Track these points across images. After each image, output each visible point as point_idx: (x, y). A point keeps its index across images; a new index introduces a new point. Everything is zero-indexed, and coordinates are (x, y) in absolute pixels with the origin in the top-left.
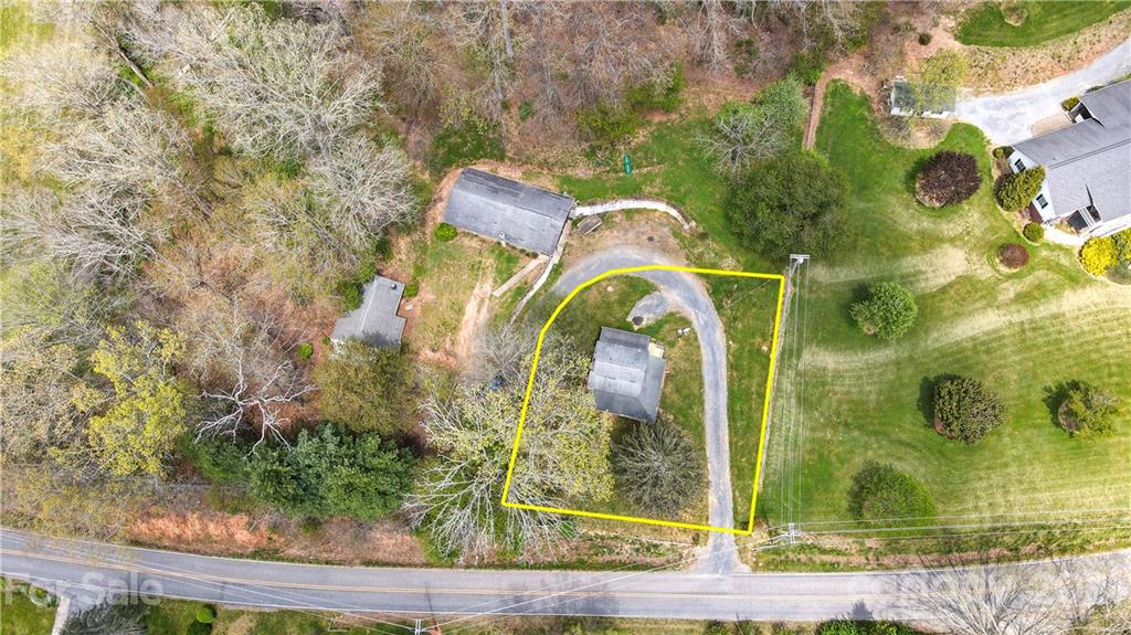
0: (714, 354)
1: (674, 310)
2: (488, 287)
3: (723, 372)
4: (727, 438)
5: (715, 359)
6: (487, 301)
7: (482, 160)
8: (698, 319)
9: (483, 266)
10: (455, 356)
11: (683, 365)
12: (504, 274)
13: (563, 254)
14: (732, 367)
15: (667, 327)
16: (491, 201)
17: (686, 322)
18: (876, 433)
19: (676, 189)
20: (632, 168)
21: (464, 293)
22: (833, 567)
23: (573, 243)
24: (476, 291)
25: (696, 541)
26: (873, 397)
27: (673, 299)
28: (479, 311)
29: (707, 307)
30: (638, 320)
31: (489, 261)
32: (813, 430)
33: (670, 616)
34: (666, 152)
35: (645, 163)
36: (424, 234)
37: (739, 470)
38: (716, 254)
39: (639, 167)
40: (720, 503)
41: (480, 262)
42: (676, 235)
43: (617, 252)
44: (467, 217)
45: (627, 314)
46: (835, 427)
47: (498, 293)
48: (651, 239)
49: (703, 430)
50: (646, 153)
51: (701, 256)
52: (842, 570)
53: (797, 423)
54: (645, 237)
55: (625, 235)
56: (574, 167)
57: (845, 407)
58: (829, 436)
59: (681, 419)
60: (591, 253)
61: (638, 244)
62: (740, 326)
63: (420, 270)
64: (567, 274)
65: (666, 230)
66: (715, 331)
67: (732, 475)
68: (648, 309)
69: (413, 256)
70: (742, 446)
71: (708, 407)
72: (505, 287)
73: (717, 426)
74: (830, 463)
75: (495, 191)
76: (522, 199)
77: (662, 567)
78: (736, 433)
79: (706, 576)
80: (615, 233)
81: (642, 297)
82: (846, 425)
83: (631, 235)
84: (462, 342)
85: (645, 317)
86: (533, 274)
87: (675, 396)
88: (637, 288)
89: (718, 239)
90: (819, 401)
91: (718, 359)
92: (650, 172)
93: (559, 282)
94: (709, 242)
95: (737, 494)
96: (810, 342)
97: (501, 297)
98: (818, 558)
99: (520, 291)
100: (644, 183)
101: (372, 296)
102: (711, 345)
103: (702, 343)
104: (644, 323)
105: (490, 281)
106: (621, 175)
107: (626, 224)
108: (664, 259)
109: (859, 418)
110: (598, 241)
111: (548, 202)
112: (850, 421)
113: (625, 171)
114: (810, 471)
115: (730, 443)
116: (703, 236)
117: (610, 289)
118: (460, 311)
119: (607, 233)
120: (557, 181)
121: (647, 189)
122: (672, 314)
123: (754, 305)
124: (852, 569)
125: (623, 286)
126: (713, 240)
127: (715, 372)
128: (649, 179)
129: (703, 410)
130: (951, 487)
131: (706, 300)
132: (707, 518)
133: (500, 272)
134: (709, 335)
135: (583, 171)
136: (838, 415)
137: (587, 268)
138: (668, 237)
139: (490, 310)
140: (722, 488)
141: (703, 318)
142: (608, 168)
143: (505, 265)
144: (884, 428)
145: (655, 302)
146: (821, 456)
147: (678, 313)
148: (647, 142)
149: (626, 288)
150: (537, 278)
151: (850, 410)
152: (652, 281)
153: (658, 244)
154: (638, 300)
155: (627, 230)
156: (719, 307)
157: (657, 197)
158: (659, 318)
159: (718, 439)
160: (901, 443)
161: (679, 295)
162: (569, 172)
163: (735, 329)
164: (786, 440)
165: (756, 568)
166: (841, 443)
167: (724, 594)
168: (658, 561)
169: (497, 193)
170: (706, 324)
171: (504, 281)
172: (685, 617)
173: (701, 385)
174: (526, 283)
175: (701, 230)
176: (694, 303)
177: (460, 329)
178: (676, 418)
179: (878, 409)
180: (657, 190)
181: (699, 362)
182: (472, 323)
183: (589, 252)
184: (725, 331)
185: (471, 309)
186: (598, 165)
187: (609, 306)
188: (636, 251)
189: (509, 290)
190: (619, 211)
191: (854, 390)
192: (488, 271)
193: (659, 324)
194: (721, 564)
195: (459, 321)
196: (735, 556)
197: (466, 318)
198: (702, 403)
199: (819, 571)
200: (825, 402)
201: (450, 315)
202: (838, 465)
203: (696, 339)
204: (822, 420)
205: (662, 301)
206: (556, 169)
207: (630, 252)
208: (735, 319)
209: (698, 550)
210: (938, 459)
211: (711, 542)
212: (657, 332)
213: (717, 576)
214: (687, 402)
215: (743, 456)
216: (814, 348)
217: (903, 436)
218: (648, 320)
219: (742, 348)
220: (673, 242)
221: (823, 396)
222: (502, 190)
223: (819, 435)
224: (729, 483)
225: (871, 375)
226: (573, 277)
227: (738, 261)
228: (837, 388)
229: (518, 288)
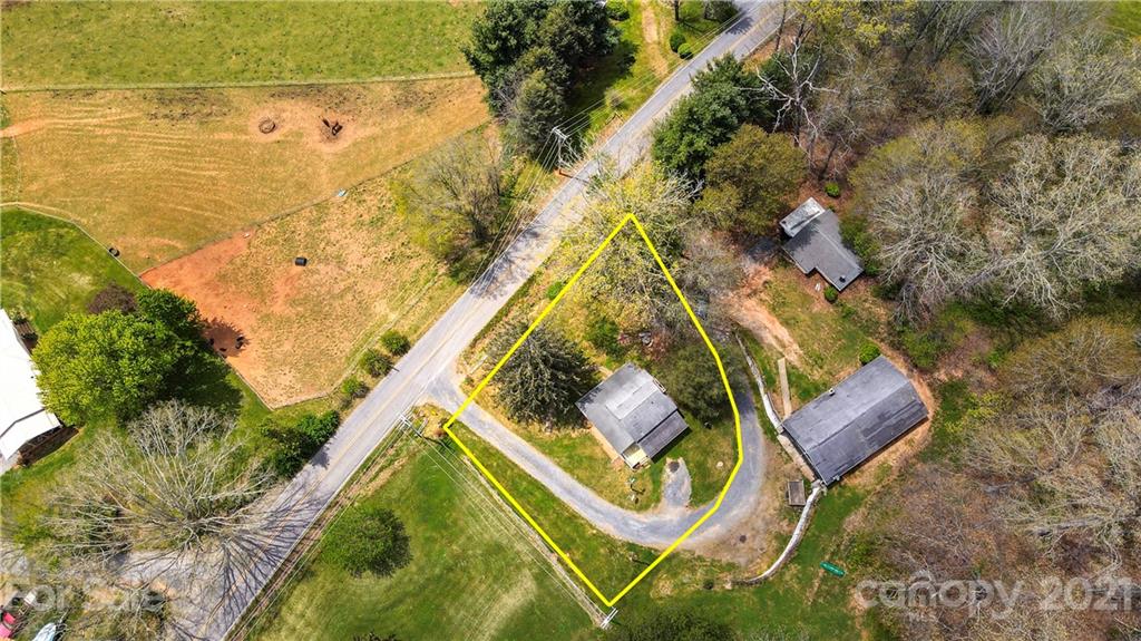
0: (597, 511)
1: (660, 505)
2: (793, 358)
3: (576, 507)
4: (522, 467)
5: (592, 507)
6: (781, 350)
7: (930, 439)
8: (638, 522)
9: (816, 367)
10: (749, 296)
11: (609, 478)
12: (795, 378)
13: (782, 449)
14: (573, 517)
15: (650, 487)
16: (873, 404)
17: (640, 506)
18: (423, 588)
19: (776, 595)
20: (827, 571)
21: (801, 336)
22: (365, 467)
23: (789, 466)
24: (796, 347)
25: (470, 381)
26: (452, 612)
27: (670, 513)
28: (776, 337)
29: (642, 538)
30: (675, 467)
31: (817, 375)
32: (470, 538)
33: (437, 324)
34: (822, 618)
35: (824, 587)
36: (882, 340)
37: (490, 453)
38: (683, 584)
39: (824, 580)
40: (480, 421)
41: (821, 368)
42: (731, 567)
43: (752, 499)
44: (871, 377)
45: (687, 463)
46: (457, 558)
47: (781, 362)
48: (743, 539)
49: (544, 452)
50: (833, 596)
51: (693, 571)
52: (357, 472)
53: (485, 529)
54: (748, 535)
55: (764, 519)
56: (865, 519)
57: (464, 580)
58: (455, 547)
59: (566, 442)
60: (767, 474)
61: (746, 523)
62: (602, 551)
63: (848, 315)
64: (761, 438)
65: (742, 561)
66: (615, 527)
67: (492, 447)
68: (678, 484)
69: (864, 315)
70: (506, 472)
71: (559, 471)
72: (783, 371)
73: (538, 466)
74: (435, 528)
75: (882, 417)
76: (857, 436)
77: (473, 345)
78: (520, 476)
79: (441, 370)
80: (772, 511)
81: (693, 487)
82: (450, 569)
83: (760, 524)
84: (758, 308)
85: (673, 476)
86: (779, 402)
87: (588, 452)
88: (705, 489)
89: (696, 596)
90: (487, 563)
91: (590, 511)
92: (812, 586)
93: (758, 426)
94: (700, 587)
95: (475, 438)
96: (540, 598)
97: (776, 363)
98: (382, 462)
99: (771, 382)
100: (804, 572)
101: (844, 256)
102: (606, 515)
103: (615, 508)
104: (668, 470)
105: (797, 364)
106: (827, 557)
107: (774, 529)
108: (714, 536)
109: (448, 584)
110: (774, 488)
111: (840, 458)
112: (451, 575)
113: (829, 562)
114: (442, 507)
115: (516, 465)
116: (709, 585)
117: (720, 464)
118: (786, 323)
119: (777, 504)
120: (860, 491)
121: (794, 568)
122: (658, 500)
123: (610, 578)
124: (352, 480)
125: (715, 480)
126: (698, 592)
127: (582, 500)
128: (805, 581)
129: (558, 464)
130: (334, 610)
131: (649, 541)
132: (477, 403)
133: (800, 377)
134: (615, 519)
135: (855, 521)
136: (464, 570)
137: (754, 457)
138: (735, 556)
139: (771, 347)
140: (490, 432)
141: (633, 524)
142: (842, 547)
143: (804, 385)
144: (421, 598)
145: (679, 495)
146: (446, 527)
147: (656, 506)
148: (845, 605)
149: (711, 480)
150: (773, 403)
151: (459, 583)
152: (702, 507)
153: (733, 541)
154: (692, 482)
155: (767, 524)
156: (631, 547)
157: (780, 573)
158: (663, 488)
159: (528, 458)
160: (400, 601)
161: (671, 521)
162: (862, 509)
163: (603, 545)
164: (481, 510)
165: (415, 411)
166: (441, 552)
167: (418, 374)
168: (480, 346)
169: (879, 417)
170: (626, 524)
171: (789, 374)
172: (428, 334)
173: (580, 480)
174: (774, 391)
175: (717, 588)
176: (655, 529)
177: (769, 313)
178: (571, 438)
179: (440, 609)
180: (787, 577)
181: (600, 493)
182: (769, 325)
183: (768, 473)
184: (608, 535)
185: (783, 333)
186: (852, 541)
187: (706, 453)
188: (741, 516)
189: (778, 374)
190: (791, 532)
191: (470, 600)
192: (808, 369)
193: (657, 483)
194: (439, 388)
195: (778, 316)
196: (436, 403)
197: (777, 323)
198: (565, 469)
199: (373, 454)
200: (481, 567)
201: (788, 312)
202: (428, 535)
203: (621, 505)
204: (470, 552)
205: (676, 502)
206: (874, 499)
207: (744, 510)
208: (612, 552)
209: (463, 378)
210: (361, 620)
211: (460, 393)
212: (652, 475)
213: (433, 378)
214: (576, 458)
215: (498, 465)
216: (531, 597)
217: (402, 608)
218: (669, 476)
219: (582, 537)
220: (726, 558)
221: (488, 569)
222: (879, 424)
223: (462, 540)
224: (488, 440)
225: (469, 627)
226: (754, 441)
227: (661, 598)
228: (483, 587)
229: (775, 382)
